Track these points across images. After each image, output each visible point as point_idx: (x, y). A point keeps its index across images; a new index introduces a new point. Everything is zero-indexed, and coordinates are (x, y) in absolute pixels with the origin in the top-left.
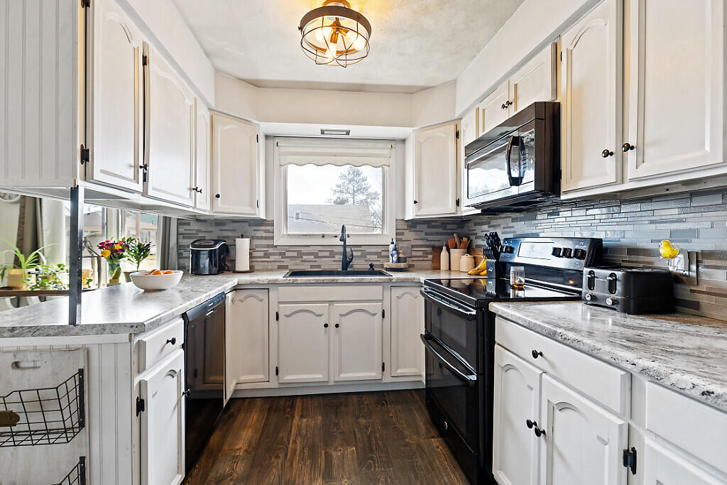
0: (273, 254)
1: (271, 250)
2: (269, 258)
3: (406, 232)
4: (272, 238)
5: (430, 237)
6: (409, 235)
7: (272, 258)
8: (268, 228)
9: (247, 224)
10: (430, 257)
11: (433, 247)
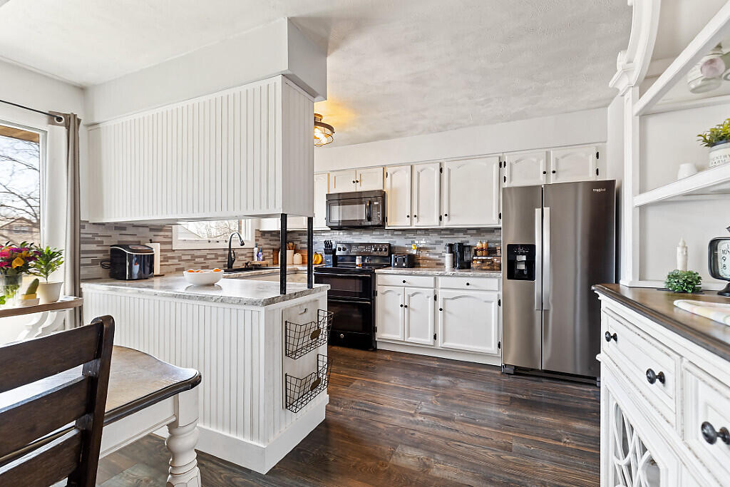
0: (173, 258)
1: (169, 254)
2: (167, 261)
3: (260, 239)
4: (171, 243)
5: (272, 243)
6: (262, 241)
7: (170, 262)
8: (166, 234)
9: (148, 229)
10: (272, 256)
11: (274, 249)
